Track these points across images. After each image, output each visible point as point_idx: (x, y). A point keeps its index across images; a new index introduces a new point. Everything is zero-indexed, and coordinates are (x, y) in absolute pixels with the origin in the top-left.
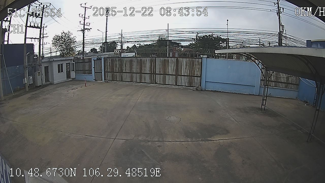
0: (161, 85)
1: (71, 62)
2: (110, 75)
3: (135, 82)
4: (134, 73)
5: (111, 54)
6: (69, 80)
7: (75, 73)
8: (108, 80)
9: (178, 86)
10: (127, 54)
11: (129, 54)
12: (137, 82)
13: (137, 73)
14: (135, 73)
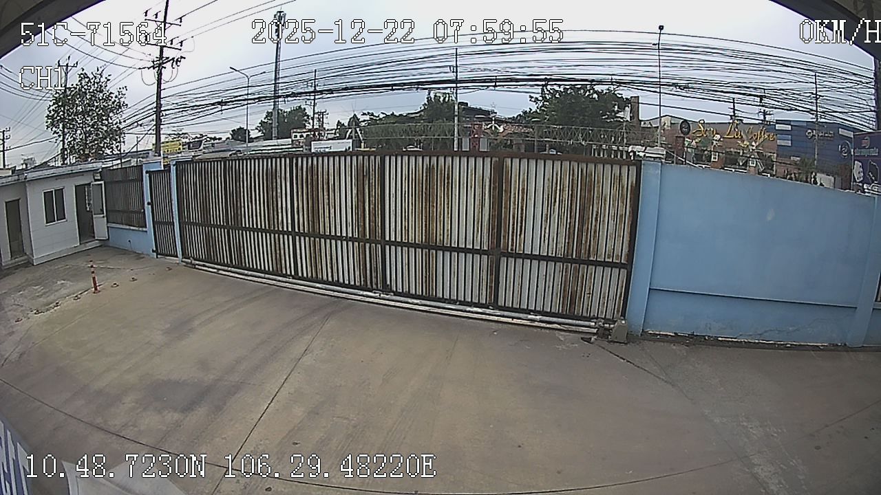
0: (410, 300)
1: (96, 180)
2: (198, 235)
3: (293, 278)
4: (283, 233)
5: (282, 145)
6: (90, 245)
7: (105, 218)
8: (195, 260)
9: (501, 309)
10: (328, 144)
11: (333, 143)
12: (299, 279)
13: (300, 234)
14: (288, 233)
